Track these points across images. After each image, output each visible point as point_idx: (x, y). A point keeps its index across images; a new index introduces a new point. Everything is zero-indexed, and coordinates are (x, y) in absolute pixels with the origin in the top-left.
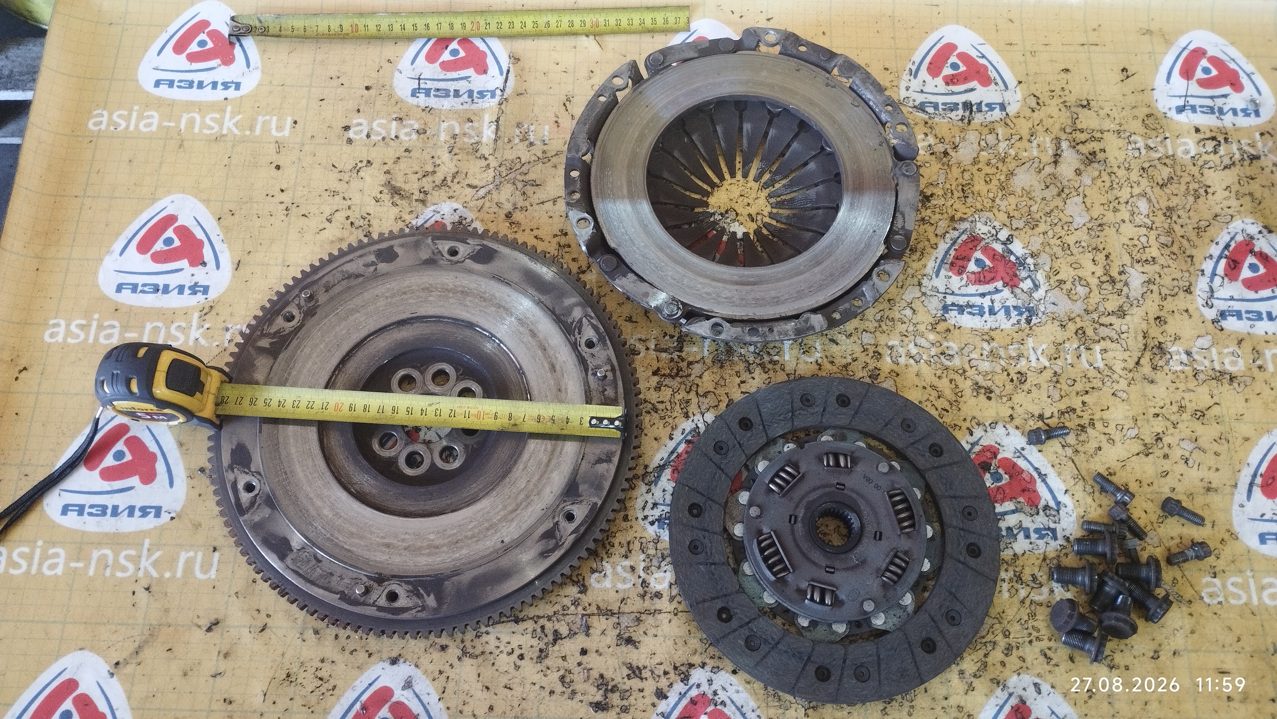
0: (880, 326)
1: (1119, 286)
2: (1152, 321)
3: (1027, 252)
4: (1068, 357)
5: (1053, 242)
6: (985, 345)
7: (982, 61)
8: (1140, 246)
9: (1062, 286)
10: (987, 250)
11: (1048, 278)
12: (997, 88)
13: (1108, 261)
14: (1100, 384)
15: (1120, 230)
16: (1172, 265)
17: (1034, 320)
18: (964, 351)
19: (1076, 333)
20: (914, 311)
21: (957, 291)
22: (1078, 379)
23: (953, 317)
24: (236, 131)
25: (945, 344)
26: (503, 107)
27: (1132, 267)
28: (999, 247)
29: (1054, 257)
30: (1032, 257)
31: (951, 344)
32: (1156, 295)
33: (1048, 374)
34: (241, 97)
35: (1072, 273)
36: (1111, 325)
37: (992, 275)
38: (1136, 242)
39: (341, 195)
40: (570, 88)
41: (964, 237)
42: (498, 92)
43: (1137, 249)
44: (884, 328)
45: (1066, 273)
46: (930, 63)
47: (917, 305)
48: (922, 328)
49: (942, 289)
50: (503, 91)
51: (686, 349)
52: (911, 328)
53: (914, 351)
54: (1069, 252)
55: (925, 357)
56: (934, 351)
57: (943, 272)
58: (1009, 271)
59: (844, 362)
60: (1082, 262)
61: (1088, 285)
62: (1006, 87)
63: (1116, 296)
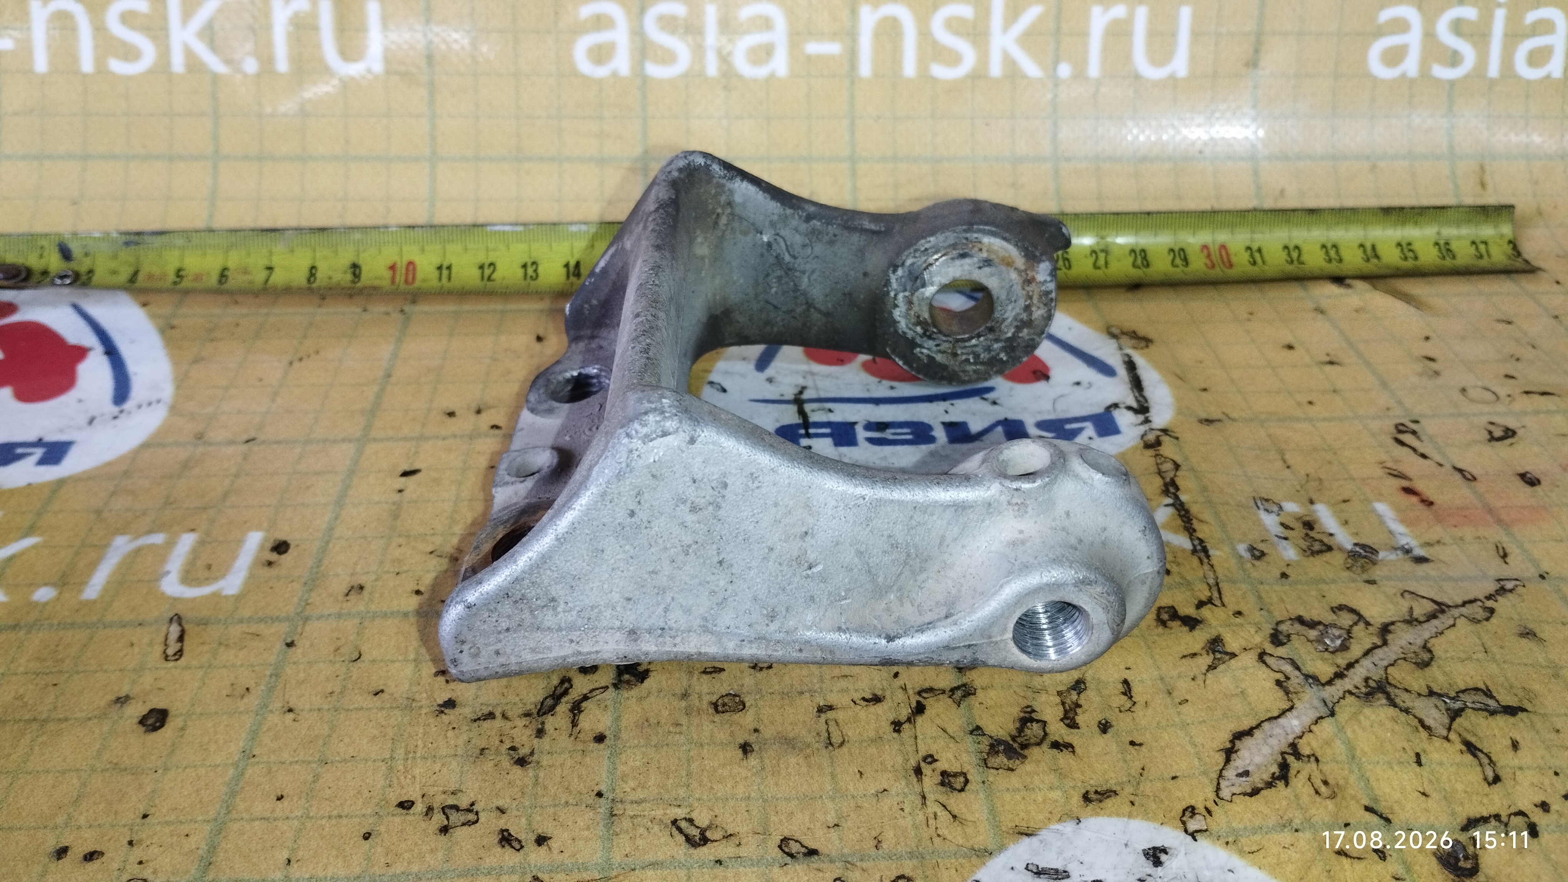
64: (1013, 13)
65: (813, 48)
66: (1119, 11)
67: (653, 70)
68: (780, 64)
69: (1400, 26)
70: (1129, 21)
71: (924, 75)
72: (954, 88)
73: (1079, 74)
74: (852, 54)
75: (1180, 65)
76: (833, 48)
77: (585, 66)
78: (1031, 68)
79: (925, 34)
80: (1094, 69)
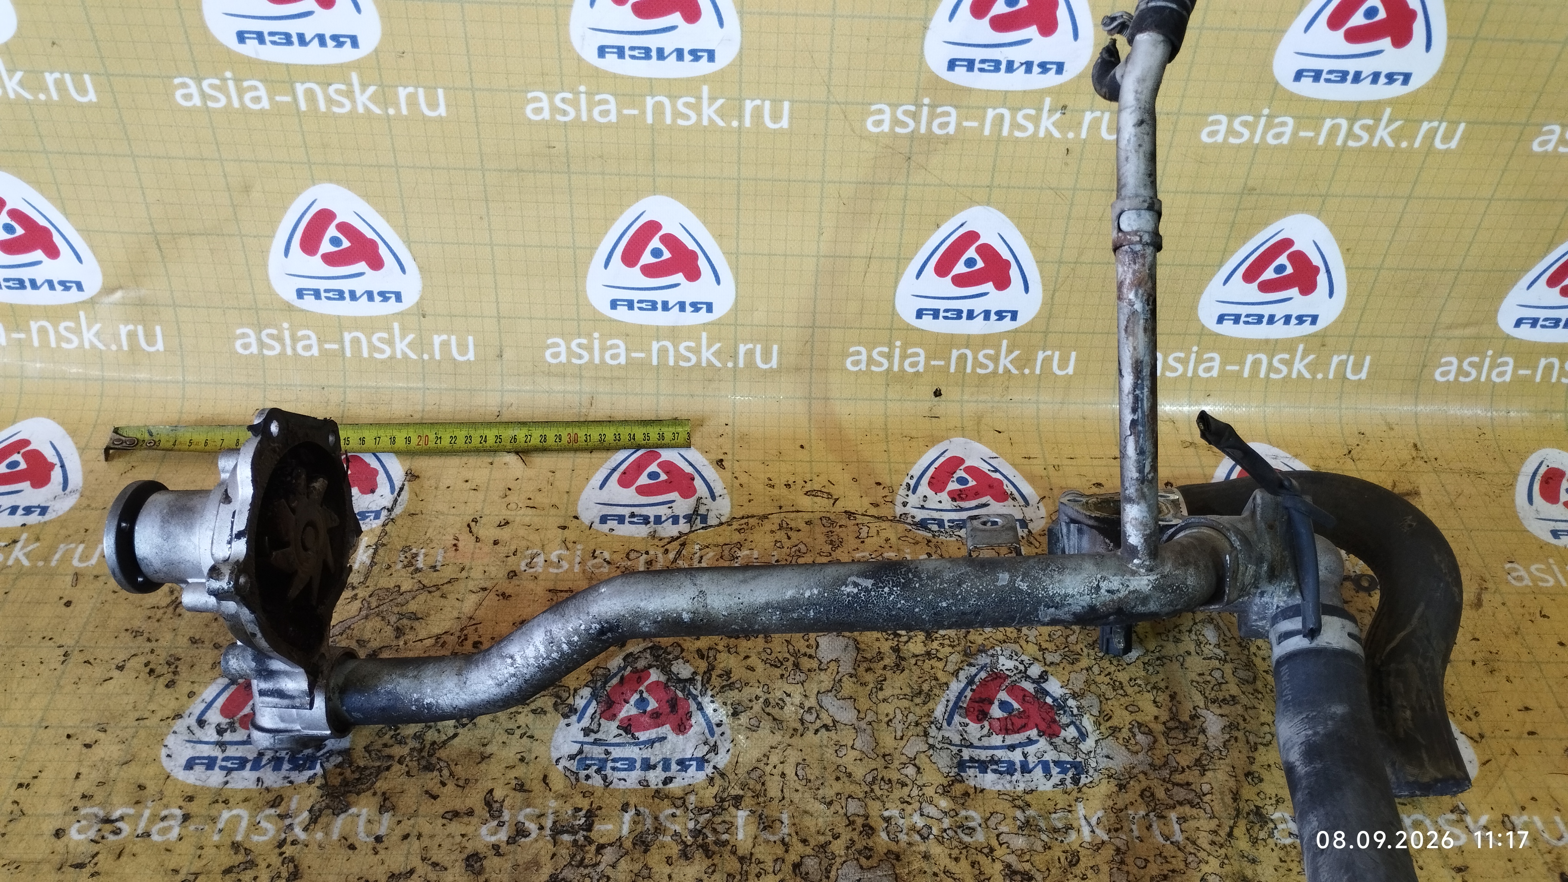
0: (872, 791)
1: (1193, 733)
2: (1242, 778)
3: (1067, 691)
4: (1134, 827)
5: (1099, 679)
6: (1019, 814)
7: (997, 476)
8: (1214, 682)
9: (1117, 734)
10: (1012, 690)
11: (1097, 724)
12: (1016, 503)
13: (1175, 702)
14: (1182, 866)
15: (1186, 665)
16: (1257, 705)
17: (1084, 780)
18: (989, 823)
19: (1142, 795)
20: (919, 768)
21: (976, 743)
22: (1151, 859)
23: (974, 778)
24: (26, 563)
25: (963, 813)
26: (387, 528)
27: (1207, 708)
28: (1029, 687)
29: (1102, 698)
30: (1074, 698)
31: (972, 813)
32: (1241, 744)
33: (1108, 852)
34: (45, 523)
35: (1128, 718)
36: (1188, 784)
37: (1024, 721)
38: (1209, 678)
39: (146, 635)
40: (479, 508)
41: (983, 675)
42: (384, 513)
43: (1211, 686)
44: (878, 793)
45: (1122, 718)
46: (932, 477)
47: (922, 761)
48: (929, 791)
49: (956, 739)
50: (390, 510)
51: (597, 827)
52: (915, 792)
53: (919, 822)
54: (1121, 692)
55: (935, 831)
56: (947, 823)
57: (957, 719)
58: (1044, 715)
59: (822, 839)
60: (1140, 704)
61: (1150, 732)
62: (1027, 503)
63: (1190, 747)
64: (403, 337)
65: (327, 346)
66: (444, 337)
67: (266, 352)
68: (315, 351)
69: (557, 345)
70: (449, 340)
71: (371, 356)
72: (383, 362)
73: (432, 357)
74: (343, 348)
75: (471, 356)
76: (335, 346)
77: (240, 350)
78: (413, 356)
79: (370, 342)
80: (438, 357)
